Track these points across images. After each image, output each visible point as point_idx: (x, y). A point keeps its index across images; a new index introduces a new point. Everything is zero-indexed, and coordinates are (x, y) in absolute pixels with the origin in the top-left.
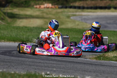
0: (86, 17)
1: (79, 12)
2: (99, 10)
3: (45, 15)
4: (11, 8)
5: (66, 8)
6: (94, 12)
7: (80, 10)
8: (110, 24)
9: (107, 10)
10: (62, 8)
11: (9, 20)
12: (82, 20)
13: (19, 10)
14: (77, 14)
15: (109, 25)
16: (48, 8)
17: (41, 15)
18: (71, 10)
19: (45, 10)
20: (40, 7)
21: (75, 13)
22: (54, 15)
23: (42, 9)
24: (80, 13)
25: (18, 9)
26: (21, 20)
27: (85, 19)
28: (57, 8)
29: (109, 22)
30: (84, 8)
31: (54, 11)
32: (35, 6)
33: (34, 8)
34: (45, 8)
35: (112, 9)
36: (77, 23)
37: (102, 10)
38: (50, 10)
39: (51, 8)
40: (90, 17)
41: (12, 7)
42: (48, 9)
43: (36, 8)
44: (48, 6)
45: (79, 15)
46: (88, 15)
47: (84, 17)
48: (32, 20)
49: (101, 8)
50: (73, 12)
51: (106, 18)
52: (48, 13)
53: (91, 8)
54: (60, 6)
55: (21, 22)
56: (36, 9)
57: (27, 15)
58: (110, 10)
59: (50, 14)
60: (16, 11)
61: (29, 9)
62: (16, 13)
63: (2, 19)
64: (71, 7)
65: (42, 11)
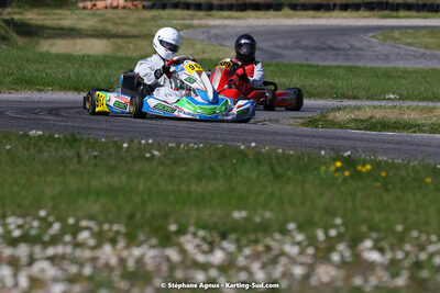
0: (219, 31)
1: (200, 19)
2: (251, 13)
3: (109, 26)
4: (16, 10)
5: (164, 7)
6: (237, 18)
7: (201, 13)
8: (285, 48)
9: (271, 13)
10: (152, 7)
11: (20, 41)
12: (209, 38)
13: (38, 14)
14: (196, 22)
15: (283, 52)
16: (117, 7)
17: (100, 26)
18: (178, 12)
19: (110, 14)
20: (95, 5)
21: (187, 22)
22: (135, 25)
23: (99, 12)
24: (203, 22)
25: (36, 10)
26: (51, 41)
27: (217, 36)
28: (140, 6)
29: (280, 42)
30: (210, 7)
31: (134, 16)
32: (81, 5)
33: (79, 8)
34: (106, 7)
35: (287, 11)
36: (199, 46)
37: (260, 13)
38: (121, 12)
39: (124, 7)
40: (231, 31)
41: (20, 7)
42: (115, 11)
43: (84, 8)
44: (115, 4)
45: (199, 26)
46: (225, 26)
47: (214, 31)
48: (79, 41)
49: (257, 7)
50: (183, 19)
51: (273, 33)
52: (118, 21)
53: (230, 7)
54: (146, 4)
55: (53, 45)
56: (84, 12)
57: (62, 29)
58: (280, 13)
59: (124, 24)
60: (32, 16)
61: (66, 12)
62: (33, 22)
63: (4, 39)
64: (176, 6)
65: (101, 15)
